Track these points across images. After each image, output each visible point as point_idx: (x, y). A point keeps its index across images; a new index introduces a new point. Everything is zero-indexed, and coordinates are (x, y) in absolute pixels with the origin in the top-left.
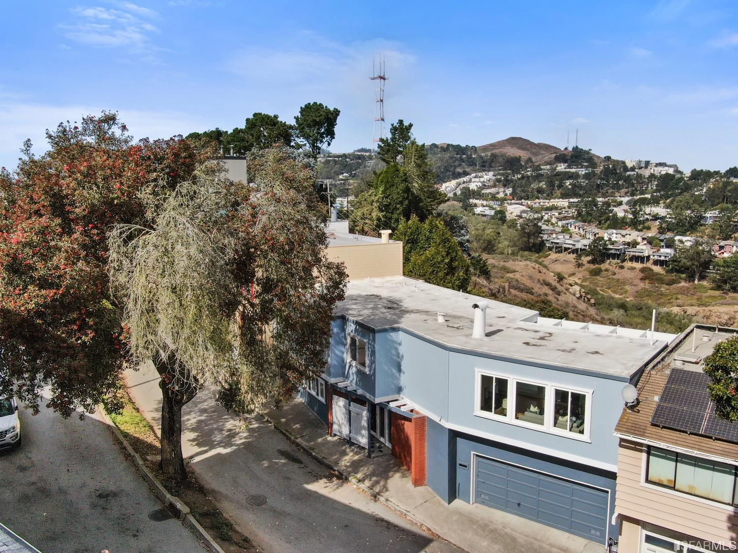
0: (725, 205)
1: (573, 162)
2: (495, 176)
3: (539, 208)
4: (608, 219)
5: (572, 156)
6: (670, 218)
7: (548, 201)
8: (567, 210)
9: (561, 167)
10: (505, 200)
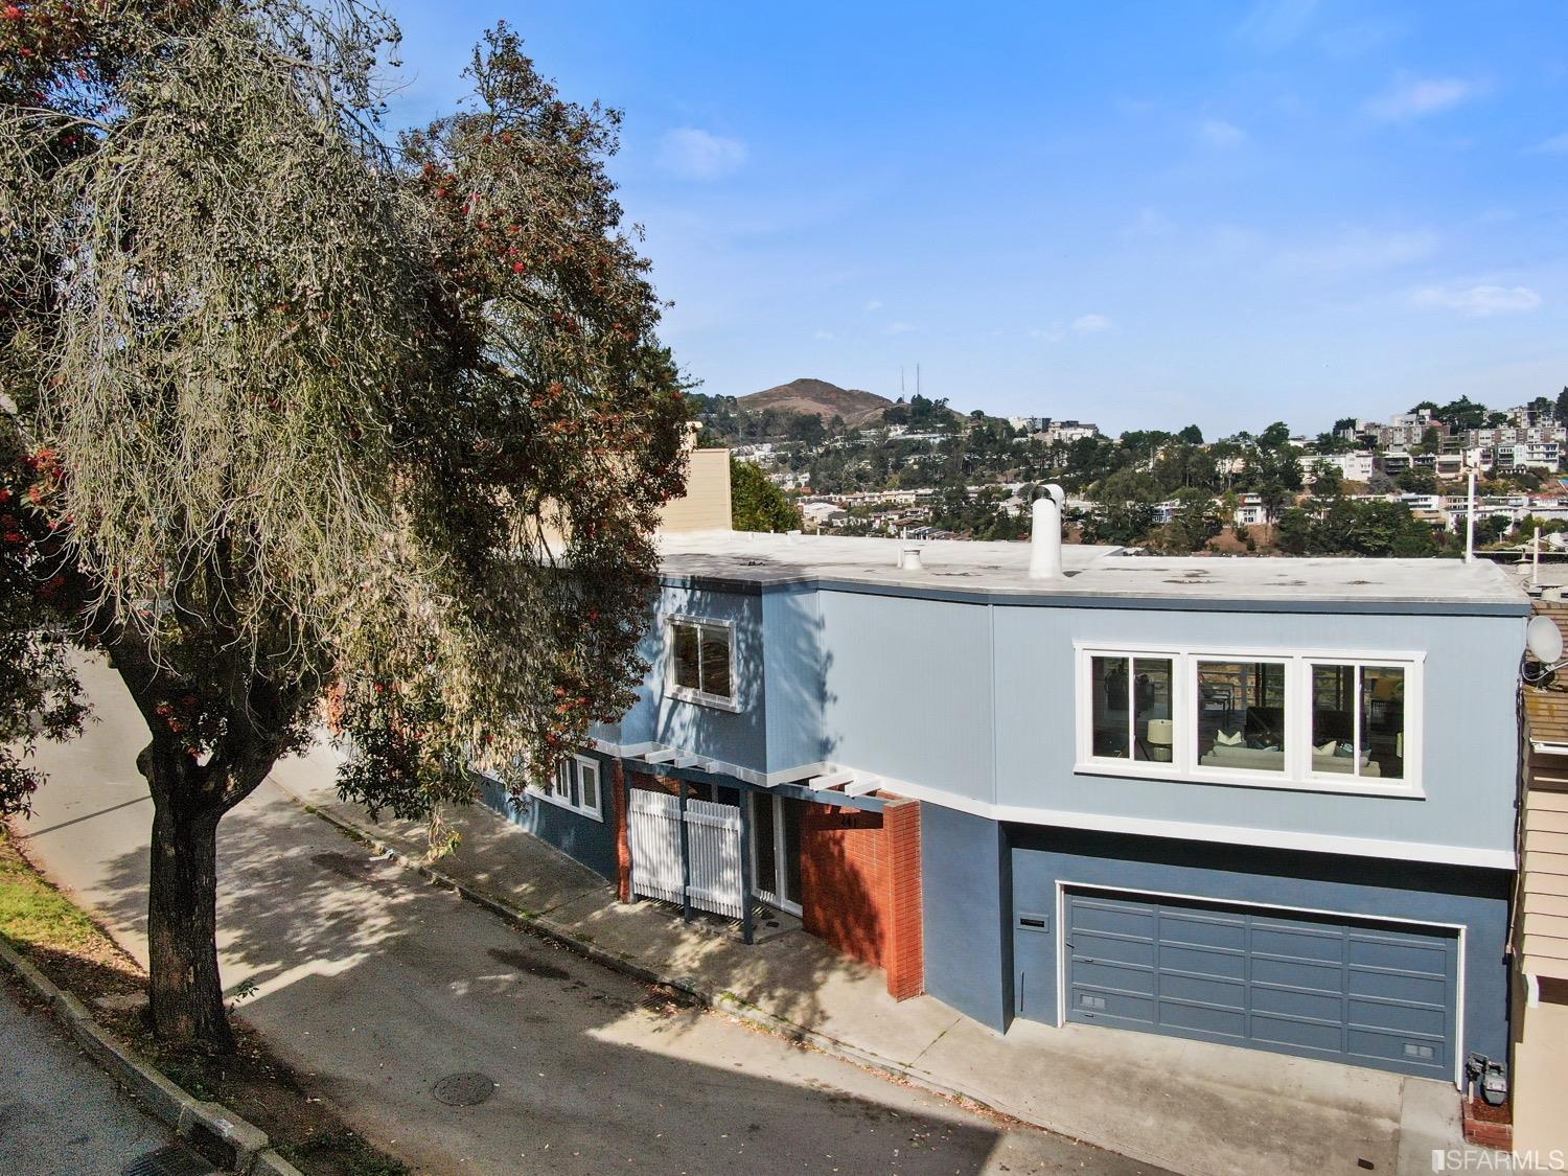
0: (1188, 490)
1: (918, 422)
2: (775, 451)
3: (862, 507)
4: (990, 522)
5: (914, 413)
6: (1098, 515)
7: (878, 494)
8: (915, 509)
9: (897, 432)
10: (799, 495)
